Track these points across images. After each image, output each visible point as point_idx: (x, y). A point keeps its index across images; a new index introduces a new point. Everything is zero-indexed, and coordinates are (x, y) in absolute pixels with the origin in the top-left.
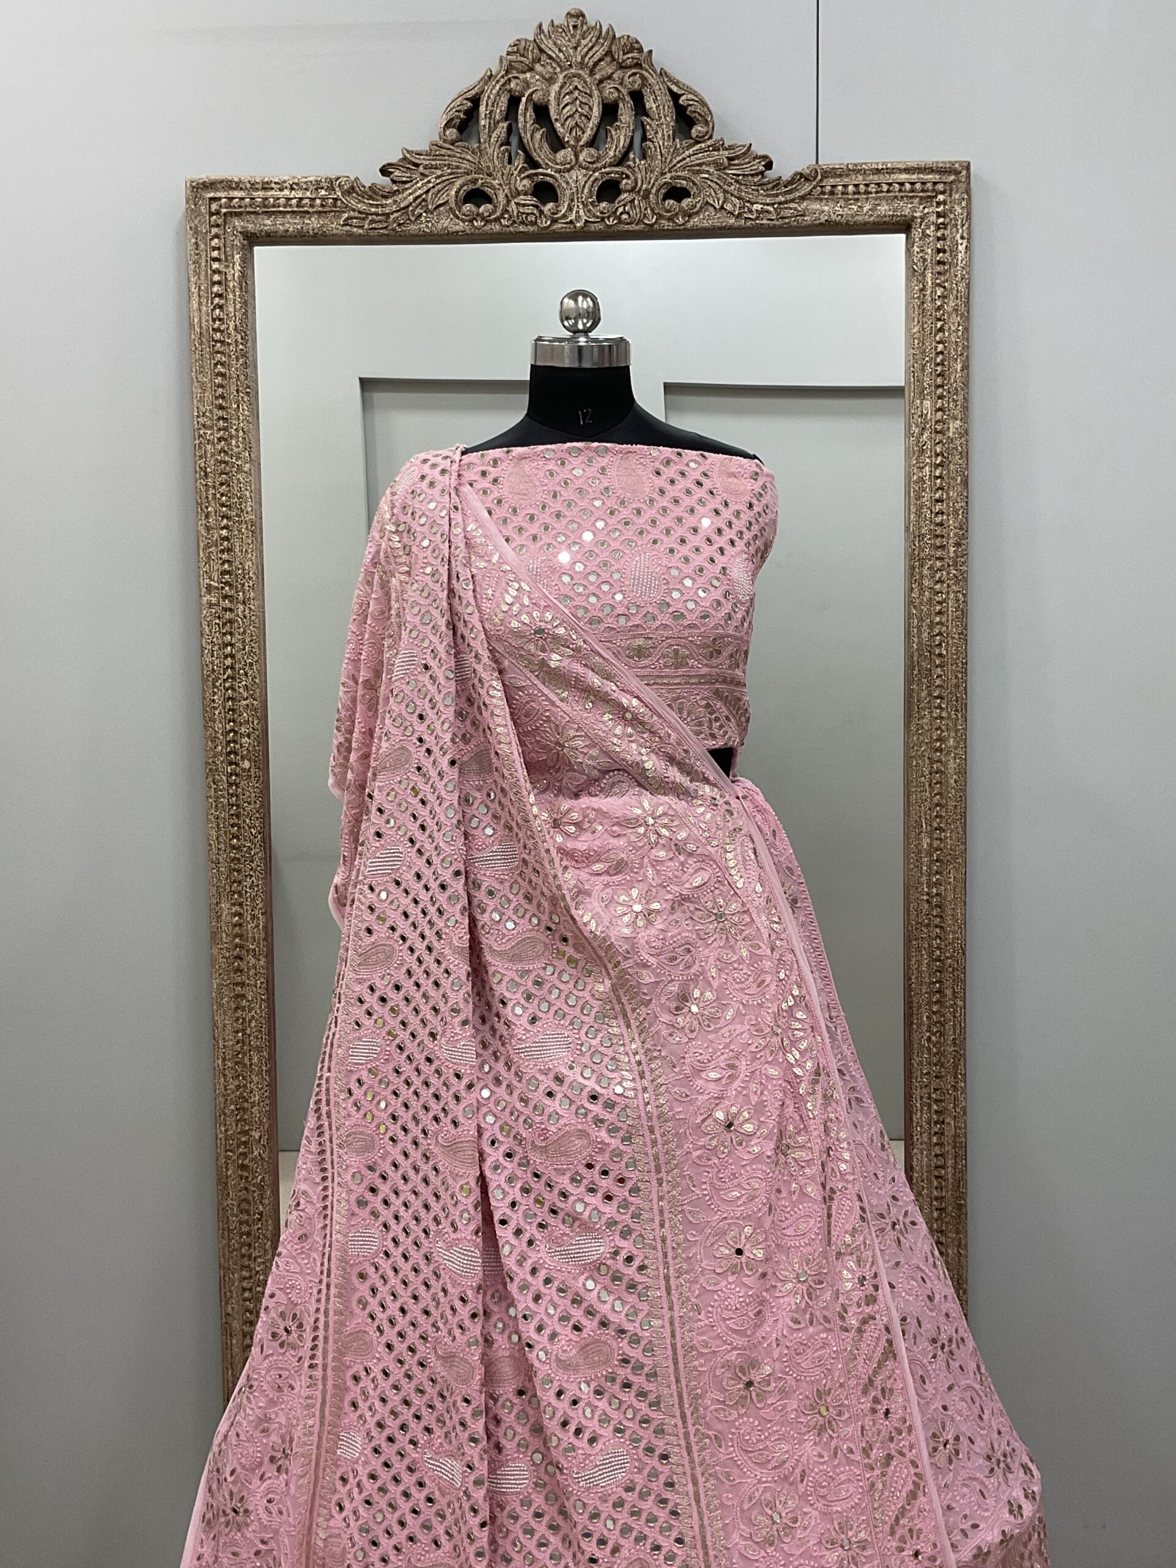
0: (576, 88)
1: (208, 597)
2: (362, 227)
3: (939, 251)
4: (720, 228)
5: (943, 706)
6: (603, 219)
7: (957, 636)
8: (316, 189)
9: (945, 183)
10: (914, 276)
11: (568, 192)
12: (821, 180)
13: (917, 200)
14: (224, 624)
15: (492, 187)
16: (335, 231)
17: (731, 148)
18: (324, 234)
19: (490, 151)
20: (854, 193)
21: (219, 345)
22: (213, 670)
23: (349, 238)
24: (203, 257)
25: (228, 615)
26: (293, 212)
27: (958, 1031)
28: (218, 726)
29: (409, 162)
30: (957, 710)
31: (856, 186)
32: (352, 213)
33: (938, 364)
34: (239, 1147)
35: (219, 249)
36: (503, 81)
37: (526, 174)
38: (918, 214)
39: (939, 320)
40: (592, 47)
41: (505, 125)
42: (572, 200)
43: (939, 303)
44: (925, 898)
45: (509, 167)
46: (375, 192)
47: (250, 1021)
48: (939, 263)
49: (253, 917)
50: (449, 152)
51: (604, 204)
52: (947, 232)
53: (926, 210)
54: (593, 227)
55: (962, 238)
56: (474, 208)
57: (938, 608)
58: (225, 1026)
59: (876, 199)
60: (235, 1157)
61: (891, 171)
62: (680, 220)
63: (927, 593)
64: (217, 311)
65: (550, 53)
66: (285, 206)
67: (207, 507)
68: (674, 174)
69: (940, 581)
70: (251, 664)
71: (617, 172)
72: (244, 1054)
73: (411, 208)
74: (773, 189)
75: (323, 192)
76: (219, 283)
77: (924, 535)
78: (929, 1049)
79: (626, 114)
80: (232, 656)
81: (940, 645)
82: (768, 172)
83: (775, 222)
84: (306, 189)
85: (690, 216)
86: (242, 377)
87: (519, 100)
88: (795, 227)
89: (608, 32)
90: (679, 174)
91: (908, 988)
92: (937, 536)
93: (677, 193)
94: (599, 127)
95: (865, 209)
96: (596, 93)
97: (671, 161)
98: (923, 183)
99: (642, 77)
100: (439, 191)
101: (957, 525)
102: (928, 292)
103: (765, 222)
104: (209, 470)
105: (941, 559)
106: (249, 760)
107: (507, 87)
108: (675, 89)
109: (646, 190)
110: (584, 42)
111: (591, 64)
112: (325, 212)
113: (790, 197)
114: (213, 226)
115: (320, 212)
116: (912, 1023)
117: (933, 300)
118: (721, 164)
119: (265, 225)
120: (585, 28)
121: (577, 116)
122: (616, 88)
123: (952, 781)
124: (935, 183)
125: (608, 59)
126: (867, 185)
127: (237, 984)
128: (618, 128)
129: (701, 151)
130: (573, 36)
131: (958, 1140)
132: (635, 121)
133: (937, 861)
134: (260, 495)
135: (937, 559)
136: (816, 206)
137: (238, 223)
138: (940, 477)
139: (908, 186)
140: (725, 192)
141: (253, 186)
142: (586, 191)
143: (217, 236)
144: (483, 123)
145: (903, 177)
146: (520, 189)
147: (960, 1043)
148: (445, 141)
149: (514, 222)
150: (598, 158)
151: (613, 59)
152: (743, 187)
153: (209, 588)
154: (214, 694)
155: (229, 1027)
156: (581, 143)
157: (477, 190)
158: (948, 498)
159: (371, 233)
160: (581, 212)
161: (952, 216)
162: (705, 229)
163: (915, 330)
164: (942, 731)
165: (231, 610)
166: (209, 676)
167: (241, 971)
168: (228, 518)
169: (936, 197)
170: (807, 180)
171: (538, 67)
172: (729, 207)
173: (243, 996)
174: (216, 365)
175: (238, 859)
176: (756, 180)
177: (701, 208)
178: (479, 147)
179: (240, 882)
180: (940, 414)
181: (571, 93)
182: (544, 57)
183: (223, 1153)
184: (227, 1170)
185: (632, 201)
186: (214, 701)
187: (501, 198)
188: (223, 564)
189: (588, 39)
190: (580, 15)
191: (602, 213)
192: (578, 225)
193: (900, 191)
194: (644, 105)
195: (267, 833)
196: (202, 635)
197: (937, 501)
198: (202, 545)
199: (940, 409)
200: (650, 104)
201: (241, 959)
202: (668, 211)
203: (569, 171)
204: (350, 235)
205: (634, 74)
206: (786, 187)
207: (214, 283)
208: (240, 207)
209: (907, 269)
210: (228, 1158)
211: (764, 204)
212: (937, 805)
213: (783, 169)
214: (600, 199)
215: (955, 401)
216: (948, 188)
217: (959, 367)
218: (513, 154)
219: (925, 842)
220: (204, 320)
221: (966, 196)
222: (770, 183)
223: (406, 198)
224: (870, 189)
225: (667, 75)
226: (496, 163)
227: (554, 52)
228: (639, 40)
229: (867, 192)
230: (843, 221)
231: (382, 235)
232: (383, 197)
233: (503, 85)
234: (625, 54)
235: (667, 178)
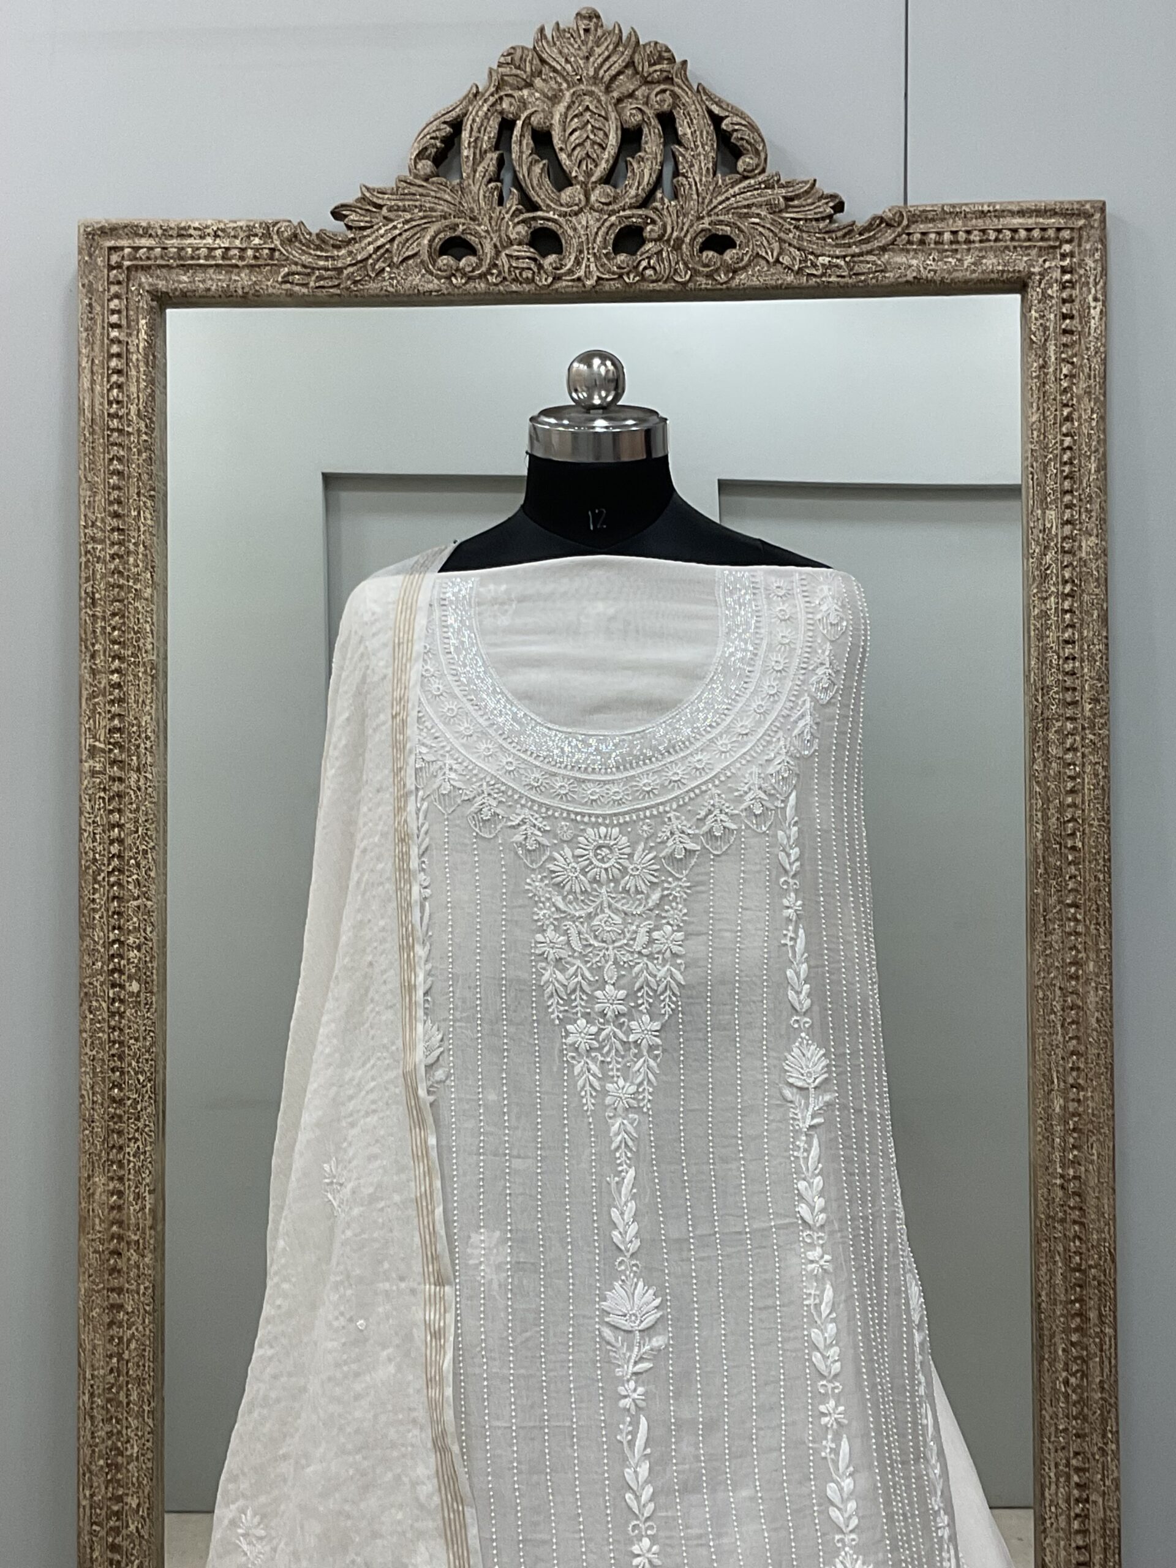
0: (587, 108)
1: (91, 762)
2: (306, 285)
3: (1065, 317)
4: (774, 287)
5: (1079, 917)
6: (621, 276)
7: (1096, 823)
8: (248, 237)
9: (1072, 229)
10: (1031, 348)
11: (575, 242)
12: (908, 226)
13: (1034, 252)
14: (111, 799)
15: (476, 234)
16: (270, 290)
17: (788, 185)
18: (257, 294)
19: (475, 189)
20: (952, 243)
21: (116, 434)
22: (95, 860)
23: (289, 299)
24: (99, 322)
25: (116, 787)
26: (217, 266)
27: (1106, 1370)
28: (98, 934)
29: (369, 203)
30: (1098, 924)
31: (954, 233)
32: (294, 268)
33: (1065, 463)
34: (108, 1518)
35: (119, 312)
36: (489, 103)
37: (521, 217)
38: (1036, 270)
39: (1066, 405)
40: (608, 57)
41: (495, 155)
42: (581, 252)
43: (1065, 384)
44: (1058, 1182)
45: (498, 209)
46: (323, 241)
47: (129, 1341)
48: (1065, 332)
49: (138, 1196)
50: (421, 190)
51: (622, 258)
52: (1075, 293)
53: (1047, 264)
54: (606, 286)
55: (1096, 299)
56: (452, 262)
57: (1070, 785)
58: (94, 1347)
59: (981, 250)
60: (103, 1533)
61: (1000, 214)
62: (723, 278)
63: (1054, 765)
64: (115, 391)
65: (554, 64)
66: (206, 258)
67: (93, 645)
68: (713, 218)
69: (1075, 750)
70: (145, 852)
71: (640, 216)
72: (120, 1388)
73: (371, 261)
74: (844, 236)
75: (257, 241)
76: (119, 355)
77: (1049, 688)
78: (1067, 1396)
79: (652, 142)
80: (121, 841)
81: (1073, 834)
82: (838, 216)
83: (847, 280)
84: (235, 237)
85: (735, 272)
86: (145, 477)
87: (512, 124)
88: (874, 286)
89: (629, 38)
90: (721, 218)
91: (1037, 1309)
92: (1067, 689)
93: (718, 243)
94: (616, 158)
95: (966, 264)
96: (613, 115)
97: (711, 201)
98: (1044, 230)
99: (674, 95)
100: (408, 240)
101: (1093, 674)
102: (1051, 370)
103: (833, 279)
104: (97, 596)
105: (1072, 719)
106: (138, 981)
107: (498, 107)
108: (716, 109)
109: (677, 238)
110: (598, 51)
111: (607, 78)
112: (259, 266)
113: (865, 247)
114: (113, 283)
115: (252, 266)
116: (1042, 1358)
117: (1058, 380)
118: (777, 205)
119: (180, 282)
120: (600, 32)
121: (588, 144)
122: (640, 109)
123: (1093, 1021)
124: (1059, 230)
125: (629, 72)
126: (968, 232)
127: (112, 1290)
128: (641, 159)
129: (750, 188)
130: (584, 42)
131: (1109, 1525)
132: (665, 154)
133: (1074, 1130)
134: (166, 628)
135: (1068, 719)
136: (900, 259)
137: (144, 279)
138: (1070, 611)
139: (1023, 234)
140: (781, 240)
141: (166, 233)
142: (599, 239)
143: (117, 296)
144: (465, 153)
145: (1016, 221)
146: (512, 237)
147: (1111, 1388)
148: (416, 176)
149: (505, 279)
150: (615, 199)
151: (636, 72)
152: (805, 235)
153: (93, 751)
154: (95, 891)
155: (100, 1350)
156: (593, 179)
157: (457, 238)
158: (1082, 638)
159: (318, 292)
160: (593, 267)
161: (1082, 272)
162: (755, 288)
163: (1034, 418)
164: (1078, 951)
165: (120, 780)
166: (88, 868)
167: (119, 1271)
168: (121, 658)
169: (1060, 247)
170: (889, 225)
171: (538, 82)
172: (786, 260)
173: (120, 1307)
174: (111, 460)
175: (120, 1117)
176: (822, 225)
177: (750, 261)
178: (460, 184)
179: (121, 1148)
180: (1069, 527)
181: (581, 114)
182: (546, 69)
183: (87, 1528)
184: (92, 1550)
185: (660, 253)
186: (94, 900)
187: (488, 248)
188: (112, 719)
189: (603, 47)
190: (593, 16)
191: (619, 267)
192: (588, 283)
193: (1012, 239)
194: (675, 131)
195: (159, 1080)
196: (81, 813)
197: (1067, 642)
198: (85, 693)
199: (1068, 522)
200: (683, 129)
201: (119, 1254)
202: (707, 266)
203: (576, 214)
204: (291, 294)
205: (664, 91)
206: (861, 234)
207: (113, 355)
208: (148, 258)
209: (1023, 340)
210: (92, 1533)
211: (832, 257)
212: (1072, 1053)
213: (858, 212)
214: (617, 250)
215: (1087, 509)
216: (1075, 235)
217: (1093, 467)
218: (505, 194)
219: (1058, 1104)
220: (97, 403)
221: (1100, 246)
222: (839, 229)
223: (365, 248)
224: (972, 237)
225: (706, 93)
226: (482, 204)
227: (559, 63)
228: (670, 47)
229: (968, 242)
230: (937, 278)
231: (333, 295)
232: (334, 246)
233: (493, 105)
234: (650, 65)
235: (706, 223)
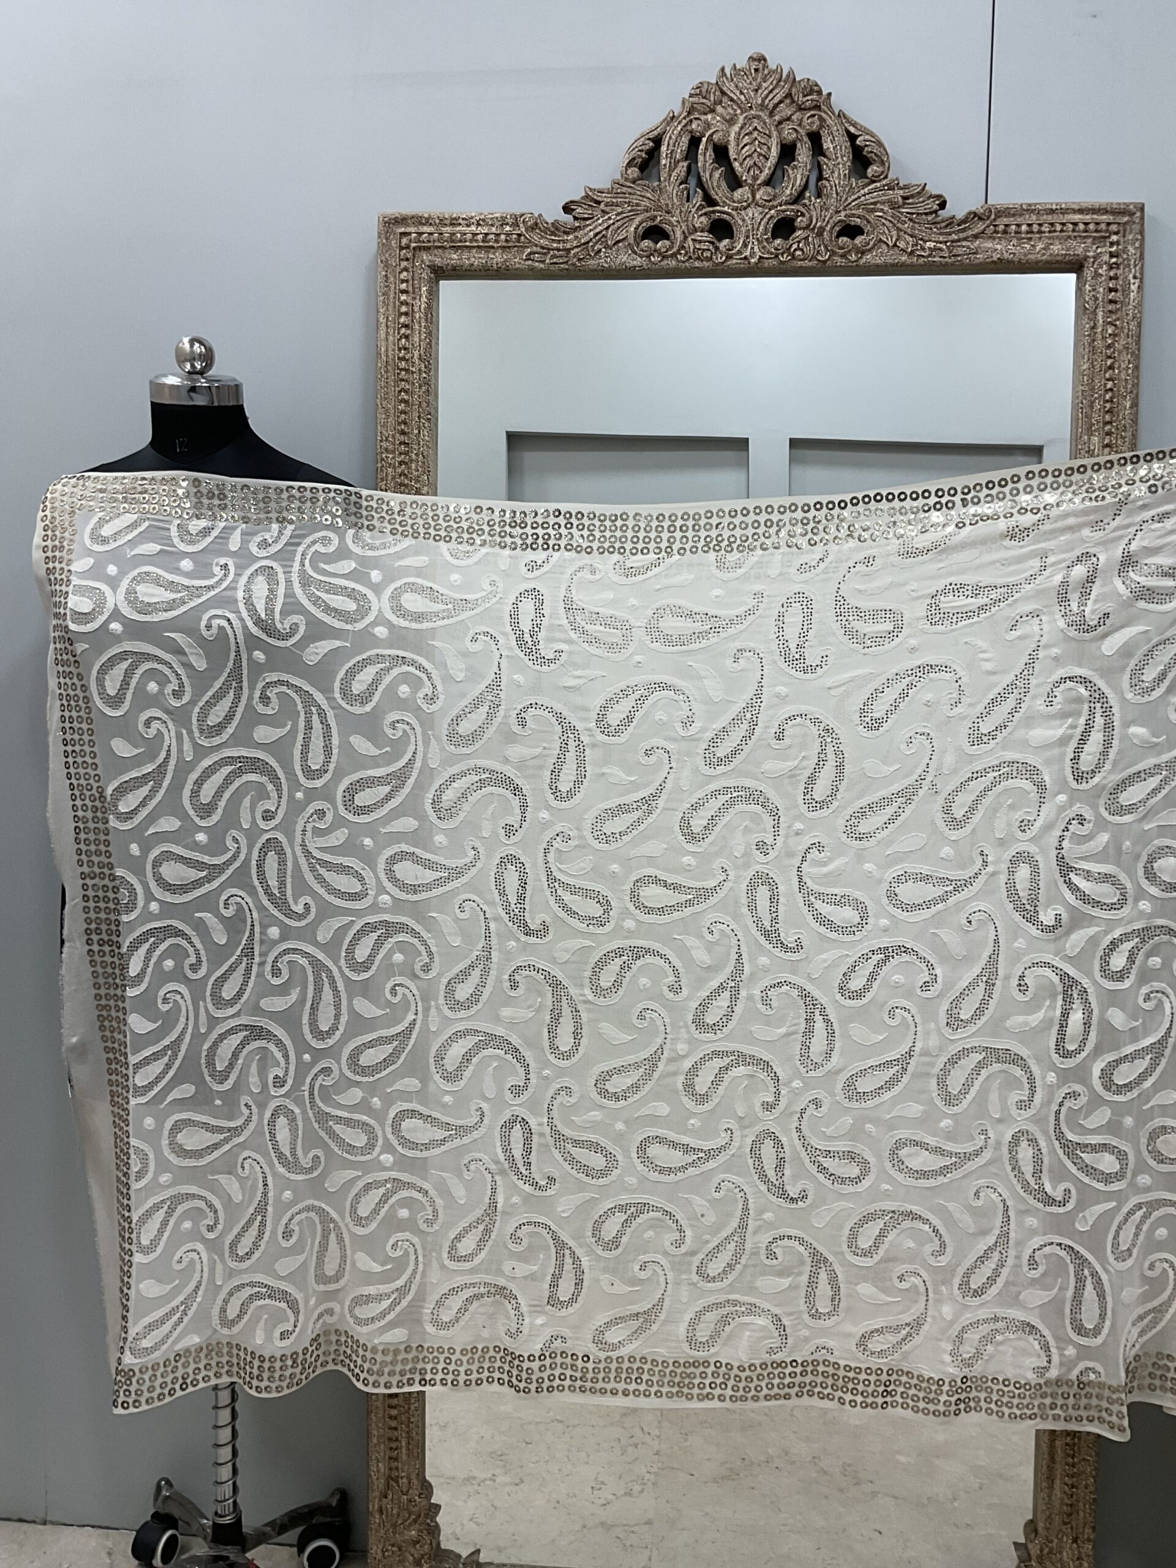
0: (756, 129)
2: (543, 262)
3: (1111, 290)
4: (892, 265)
6: (777, 256)
8: (502, 225)
9: (1119, 224)
10: (1084, 314)
11: (743, 229)
12: (995, 220)
13: (1090, 240)
15: (670, 223)
16: (517, 266)
17: (905, 187)
18: (507, 269)
19: (670, 189)
20: (1028, 233)
21: (403, 372)
23: (530, 273)
24: (392, 289)
26: (479, 247)
29: (591, 200)
31: (1030, 225)
32: (535, 249)
33: (1107, 401)
35: (407, 281)
36: (684, 122)
37: (704, 211)
38: (1091, 254)
39: (1110, 357)
40: (772, 90)
41: (685, 164)
42: (748, 237)
43: (1109, 341)
45: (687, 204)
46: (557, 229)
48: (1111, 302)
50: (629, 190)
51: (778, 241)
53: (1099, 250)
54: (766, 263)
55: (1135, 277)
56: (651, 244)
59: (1049, 238)
61: (1065, 211)
62: (853, 257)
64: (403, 341)
65: (732, 95)
68: (848, 212)
71: (793, 210)
73: (591, 244)
74: (946, 227)
75: (508, 228)
76: (406, 314)
79: (803, 154)
82: (940, 212)
83: (947, 260)
84: (492, 225)
85: (863, 253)
86: (424, 404)
87: (699, 140)
88: (967, 265)
89: (788, 76)
90: (854, 212)
93: (851, 231)
94: (776, 166)
95: (1038, 248)
96: (775, 134)
97: (846, 199)
98: (1097, 224)
99: (821, 119)
100: (619, 228)
102: (1099, 330)
103: (937, 260)
107: (689, 128)
108: (852, 130)
109: (820, 227)
110: (764, 85)
111: (771, 106)
112: (509, 247)
113: (962, 235)
114: (402, 260)
115: (504, 247)
117: (1104, 338)
118: (896, 203)
119: (451, 259)
120: (766, 72)
121: (755, 155)
122: (795, 130)
124: (1109, 224)
125: (788, 101)
126: (1040, 225)
128: (795, 167)
129: (876, 190)
130: (755, 79)
132: (812, 163)
136: (989, 244)
137: (425, 256)
139: (1081, 227)
140: (899, 230)
141: (442, 222)
143: (406, 269)
144: (664, 162)
145: (1077, 217)
146: (697, 226)
148: (626, 179)
149: (690, 257)
150: (775, 197)
151: (793, 101)
152: (917, 226)
156: (759, 182)
157: (656, 227)
159: (552, 268)
160: (756, 249)
161: (1125, 256)
162: (877, 266)
163: (1085, 367)
169: (1109, 237)
170: (980, 219)
171: (719, 109)
172: (902, 244)
174: (400, 392)
176: (930, 218)
177: (875, 245)
178: (659, 186)
180: (1107, 449)
181: (750, 133)
182: (725, 99)
185: (806, 238)
187: (679, 234)
189: (769, 83)
190: (762, 59)
191: (776, 249)
192: (753, 260)
193: (1074, 231)
194: (821, 146)
199: (1107, 446)
200: (827, 145)
202: (842, 248)
203: (745, 208)
204: (532, 269)
205: (813, 116)
206: (959, 225)
207: (402, 314)
208: (429, 241)
209: (1078, 308)
211: (937, 242)
213: (957, 208)
214: (774, 236)
215: (1122, 437)
216: (1121, 229)
217: (1128, 405)
218: (691, 193)
220: (390, 349)
221: (1139, 237)
222: (943, 222)
223: (587, 233)
224: (1043, 229)
225: (845, 117)
226: (675, 200)
227: (735, 95)
228: (819, 83)
229: (1040, 232)
230: (1016, 259)
231: (562, 270)
232: (565, 232)
233: (685, 126)
234: (804, 96)
235: (842, 216)
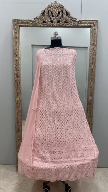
1: (15, 65)
3: (94, 30)
4: (71, 26)
7: (94, 72)
8: (27, 21)
10: (91, 32)
11: (54, 22)
12: (82, 21)
14: (16, 68)
15: (46, 21)
17: (72, 17)
18: (28, 26)
20: (85, 23)
22: (15, 73)
24: (14, 28)
27: (92, 113)
28: (16, 79)
29: (37, 18)
30: (94, 80)
32: (31, 23)
33: (94, 42)
34: (18, 123)
35: (16, 27)
37: (50, 20)
39: (94, 37)
40: (57, 5)
41: (48, 14)
44: (89, 99)
45: (48, 19)
46: (33, 21)
47: (19, 110)
49: (19, 99)
52: (95, 28)
53: (93, 25)
54: (57, 26)
55: (97, 28)
56: (44, 23)
57: (92, 69)
58: (16, 110)
59: (88, 24)
61: (89, 21)
63: (91, 67)
64: (16, 34)
66: (23, 22)
67: (15, 56)
71: (60, 20)
74: (76, 22)
77: (91, 61)
78: (89, 115)
79: (61, 13)
80: (17, 72)
82: (76, 20)
83: (77, 26)
85: (67, 25)
87: (49, 11)
88: (79, 27)
89: (59, 4)
92: (93, 61)
93: (66, 22)
94: (58, 14)
95: (86, 25)
96: (58, 11)
97: (66, 18)
98: (93, 22)
99: (63, 9)
100: (40, 21)
101: (95, 60)
102: (93, 34)
103: (75, 26)
104: (15, 52)
105: (93, 63)
106: (19, 83)
108: (66, 10)
109: (63, 22)
111: (57, 7)
114: (15, 24)
115: (27, 23)
118: (71, 19)
119: (21, 25)
121: (55, 13)
122: (60, 10)
123: (93, 87)
127: (18, 106)
128: (60, 15)
129: (69, 17)
130: (55, 4)
136: (81, 24)
137: (18, 24)
138: (93, 55)
139: (91, 22)
140: (71, 22)
141: (20, 20)
142: (56, 22)
144: (45, 14)
148: (41, 16)
149: (48, 25)
150: (58, 18)
151: (60, 7)
152: (73, 22)
156: (56, 16)
157: (44, 21)
158: (94, 57)
159: (33, 26)
161: (96, 26)
162: (69, 26)
163: (91, 38)
168: (17, 57)
170: (80, 21)
171: (51, 7)
172: (72, 24)
173: (18, 108)
174: (16, 40)
177: (69, 24)
178: (45, 16)
181: (55, 10)
185: (61, 23)
186: (15, 77)
188: (16, 62)
190: (56, 2)
191: (58, 24)
192: (55, 25)
195: (21, 91)
196: (14, 70)
198: (14, 60)
199: (93, 47)
200: (63, 12)
201: (18, 104)
202: (65, 24)
203: (54, 19)
204: (30, 26)
206: (78, 22)
207: (16, 31)
208: (18, 22)
210: (16, 124)
211: (75, 24)
213: (78, 20)
214: (58, 22)
215: (95, 46)
216: (95, 23)
217: (96, 43)
218: (48, 17)
219: (90, 94)
220: (14, 35)
221: (97, 24)
223: (37, 22)
224: (87, 22)
227: (53, 6)
228: (62, 5)
230: (84, 26)
233: (47, 9)
235: (65, 20)
